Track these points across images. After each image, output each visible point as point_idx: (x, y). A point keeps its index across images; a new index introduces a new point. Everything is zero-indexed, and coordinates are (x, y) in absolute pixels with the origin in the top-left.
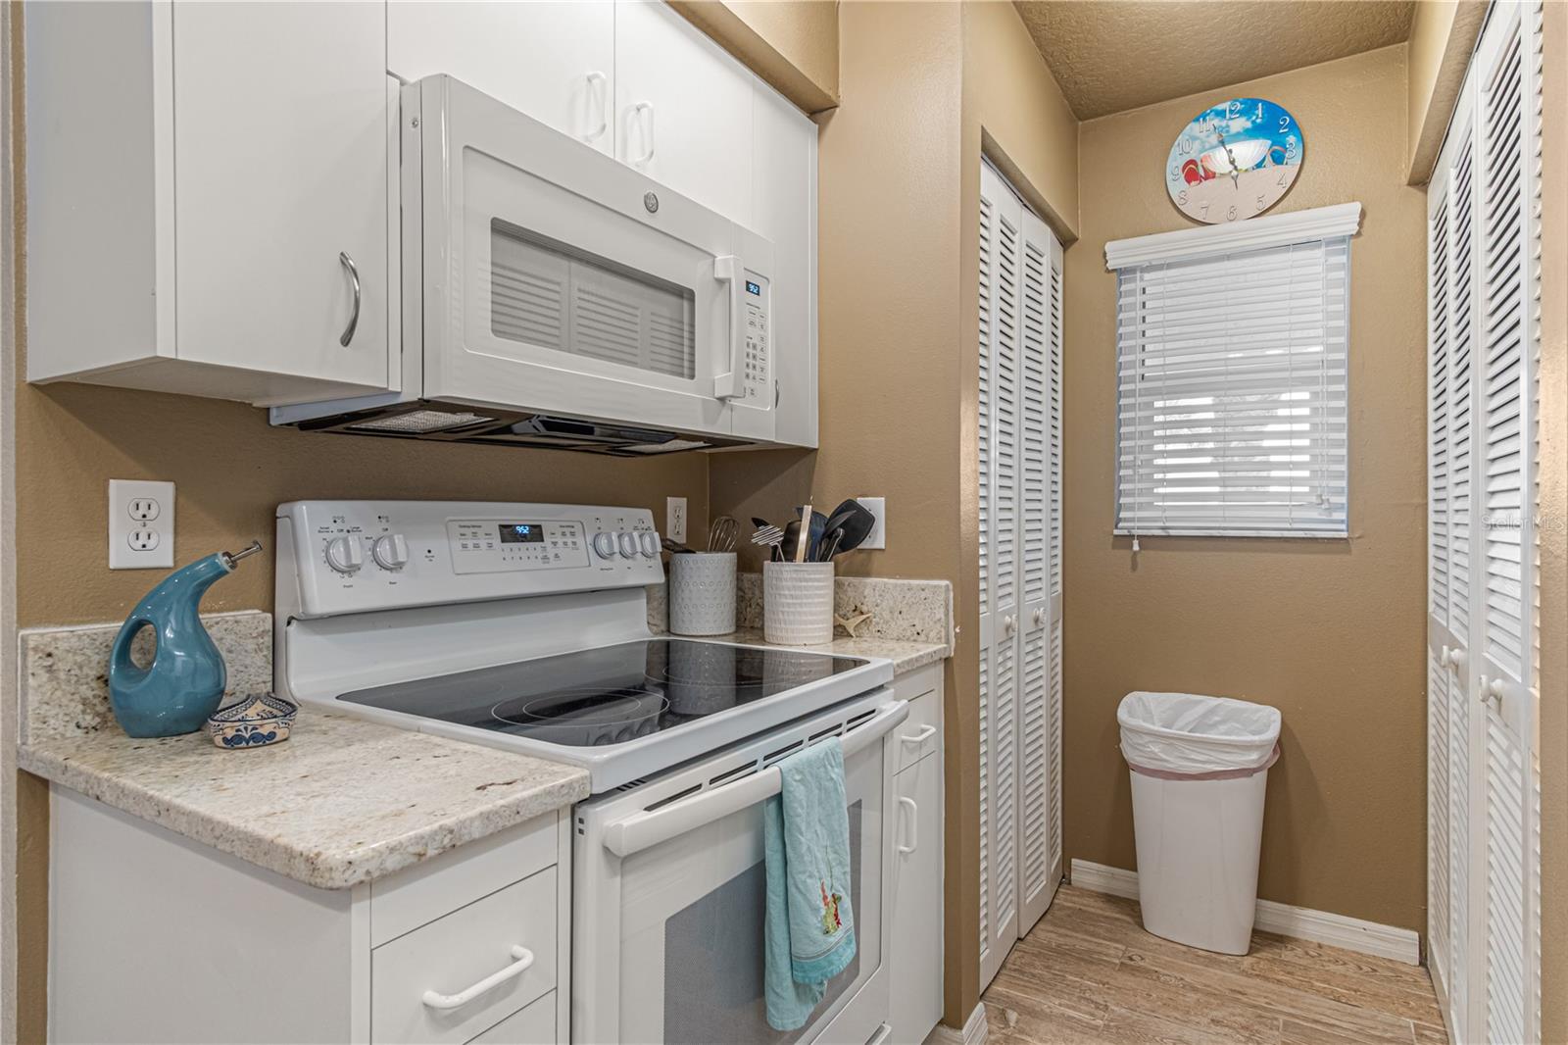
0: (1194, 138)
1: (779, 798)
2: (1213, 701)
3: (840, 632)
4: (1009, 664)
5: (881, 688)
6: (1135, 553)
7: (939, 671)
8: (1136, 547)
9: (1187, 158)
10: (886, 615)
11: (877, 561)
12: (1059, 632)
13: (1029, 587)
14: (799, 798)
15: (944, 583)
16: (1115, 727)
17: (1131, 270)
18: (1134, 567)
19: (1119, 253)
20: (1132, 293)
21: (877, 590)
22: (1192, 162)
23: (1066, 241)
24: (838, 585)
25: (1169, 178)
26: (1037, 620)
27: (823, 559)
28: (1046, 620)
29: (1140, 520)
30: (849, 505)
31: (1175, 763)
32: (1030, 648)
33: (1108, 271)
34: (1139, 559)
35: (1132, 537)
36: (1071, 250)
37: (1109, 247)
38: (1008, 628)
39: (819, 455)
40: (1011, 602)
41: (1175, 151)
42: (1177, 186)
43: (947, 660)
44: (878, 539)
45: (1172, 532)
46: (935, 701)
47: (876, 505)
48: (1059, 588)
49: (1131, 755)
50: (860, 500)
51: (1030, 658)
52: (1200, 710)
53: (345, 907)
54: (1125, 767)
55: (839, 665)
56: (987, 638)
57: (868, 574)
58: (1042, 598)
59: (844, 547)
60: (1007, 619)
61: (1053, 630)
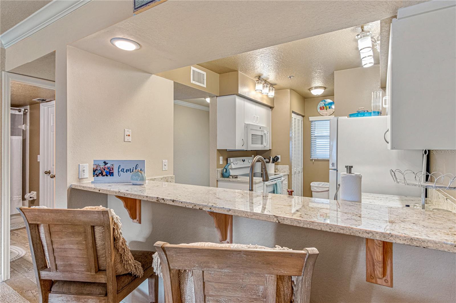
0: (321, 104)
1: (276, 184)
2: (324, 183)
3: (275, 172)
4: (295, 177)
5: (282, 177)
6: (313, 162)
7: (287, 176)
8: (313, 161)
9: (320, 106)
10: (281, 170)
11: (279, 163)
12: (302, 173)
13: (298, 167)
14: (278, 184)
15: (288, 166)
16: (310, 186)
17: (313, 121)
18: (313, 164)
19: (311, 119)
20: (313, 124)
21: (279, 167)
22: (321, 107)
23: (303, 116)
24: (275, 166)
25: (318, 109)
26: (299, 171)
27: (273, 163)
28: (300, 171)
29: (314, 157)
30: (276, 157)
31: (318, 190)
32: (298, 175)
33: (309, 121)
34: (314, 162)
35: (313, 159)
36: (304, 117)
37: (310, 118)
38: (295, 172)
39: (272, 150)
40: (296, 169)
41: (319, 105)
42: (319, 110)
43: (288, 175)
44: (279, 161)
45: (318, 159)
46: (287, 179)
47: (279, 156)
48: (302, 167)
49: (312, 190)
50: (277, 156)
51: (298, 176)
52: (323, 184)
53: (256, 185)
54: (312, 192)
55: (275, 175)
56: (293, 173)
57: (278, 165)
58: (300, 168)
59: (276, 161)
60: (295, 171)
61: (301, 173)
